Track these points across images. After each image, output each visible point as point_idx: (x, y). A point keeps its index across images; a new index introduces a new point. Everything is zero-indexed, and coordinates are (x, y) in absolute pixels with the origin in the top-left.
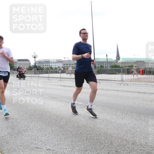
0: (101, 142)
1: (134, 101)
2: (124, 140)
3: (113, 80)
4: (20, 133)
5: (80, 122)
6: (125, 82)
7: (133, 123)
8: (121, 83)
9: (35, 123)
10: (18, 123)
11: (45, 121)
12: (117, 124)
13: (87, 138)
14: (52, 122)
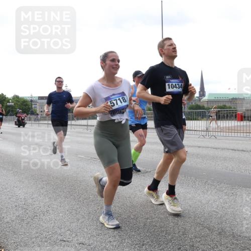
0: (168, 232)
1: (225, 164)
2: (205, 227)
3: (192, 130)
4: (37, 216)
5: (135, 198)
6: (211, 133)
7: (221, 200)
8: (205, 134)
9: (62, 201)
10: (34, 200)
11: (78, 197)
12: (196, 202)
13: (145, 225)
14: (90, 198)
